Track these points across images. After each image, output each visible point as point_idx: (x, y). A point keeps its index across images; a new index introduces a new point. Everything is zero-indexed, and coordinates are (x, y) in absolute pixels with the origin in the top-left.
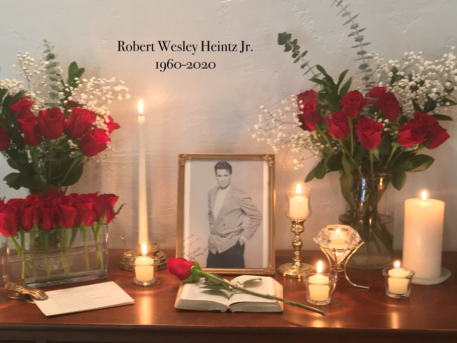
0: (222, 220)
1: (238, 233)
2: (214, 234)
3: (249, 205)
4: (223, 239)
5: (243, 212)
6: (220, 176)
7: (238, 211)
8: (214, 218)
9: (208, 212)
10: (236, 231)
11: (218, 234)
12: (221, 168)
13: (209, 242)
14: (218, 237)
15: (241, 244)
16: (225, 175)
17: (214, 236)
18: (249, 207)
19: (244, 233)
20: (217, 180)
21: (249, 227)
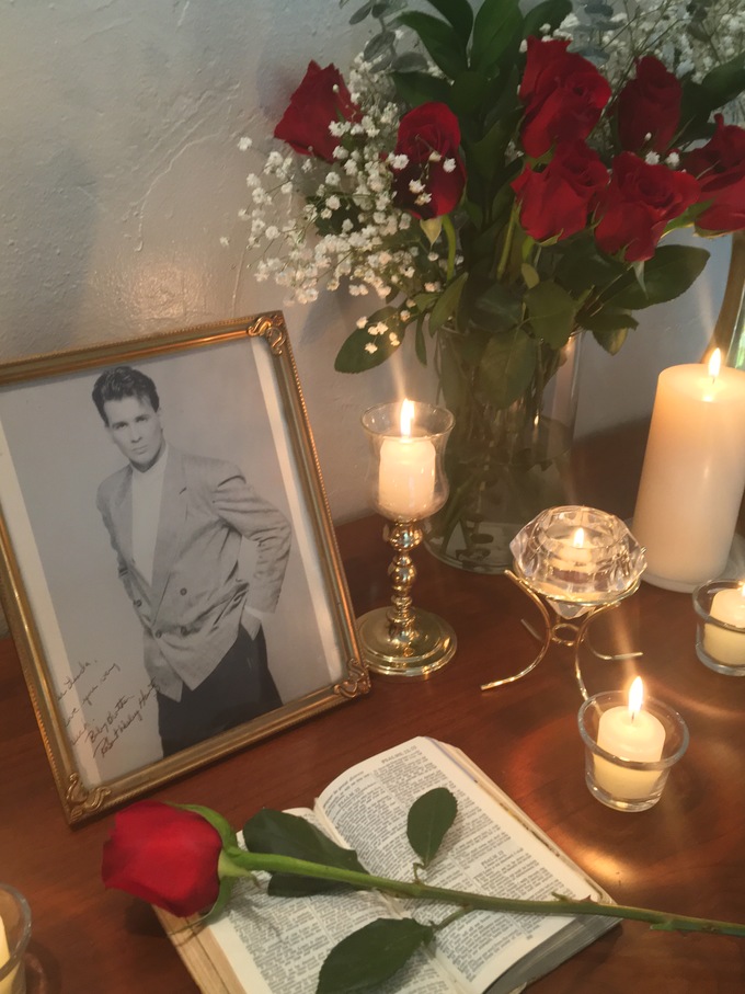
0: (170, 576)
1: (232, 603)
2: (159, 634)
3: (246, 500)
4: (192, 640)
5: (232, 529)
6: (122, 424)
7: (213, 531)
8: (143, 579)
9: (117, 566)
10: (225, 600)
11: (171, 629)
12: (117, 396)
13: (150, 668)
14: (176, 639)
15: (253, 634)
16: (140, 419)
17: (160, 641)
18: (244, 506)
19: (251, 594)
20: (116, 441)
21: (261, 573)
